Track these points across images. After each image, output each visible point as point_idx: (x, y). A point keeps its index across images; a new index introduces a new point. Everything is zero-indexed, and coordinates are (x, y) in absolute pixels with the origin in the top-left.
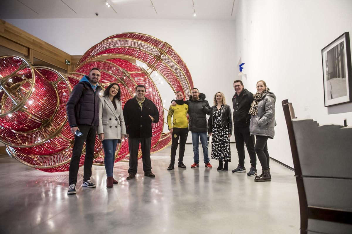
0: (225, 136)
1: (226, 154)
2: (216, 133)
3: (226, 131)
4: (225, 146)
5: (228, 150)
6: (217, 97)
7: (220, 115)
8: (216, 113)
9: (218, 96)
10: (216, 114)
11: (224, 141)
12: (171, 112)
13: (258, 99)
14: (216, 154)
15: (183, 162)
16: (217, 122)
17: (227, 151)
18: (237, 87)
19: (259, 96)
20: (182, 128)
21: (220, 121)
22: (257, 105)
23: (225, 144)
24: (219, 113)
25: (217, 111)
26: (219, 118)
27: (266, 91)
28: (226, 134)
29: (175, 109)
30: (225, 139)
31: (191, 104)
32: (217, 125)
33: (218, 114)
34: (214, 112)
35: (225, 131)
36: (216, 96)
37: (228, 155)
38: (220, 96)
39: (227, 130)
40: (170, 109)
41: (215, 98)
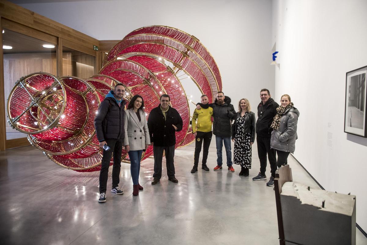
0: (247, 143)
1: (246, 161)
2: (239, 139)
3: (249, 139)
4: (246, 153)
5: (249, 158)
6: (241, 105)
7: (243, 122)
8: (240, 119)
9: (242, 103)
10: (239, 121)
11: (246, 148)
12: (196, 115)
13: (281, 113)
14: (238, 160)
15: (207, 164)
16: (240, 128)
17: (247, 158)
18: (264, 96)
19: (282, 111)
20: (205, 132)
21: (243, 128)
22: (279, 120)
23: (246, 151)
24: (243, 120)
25: (241, 118)
26: (242, 125)
27: (290, 107)
28: (248, 142)
29: (200, 113)
30: (247, 147)
31: (216, 108)
32: (240, 132)
33: (241, 121)
34: (238, 119)
35: (247, 139)
36: (240, 102)
37: (248, 162)
38: (244, 103)
39: (249, 137)
40: (194, 113)
41: (240, 105)
